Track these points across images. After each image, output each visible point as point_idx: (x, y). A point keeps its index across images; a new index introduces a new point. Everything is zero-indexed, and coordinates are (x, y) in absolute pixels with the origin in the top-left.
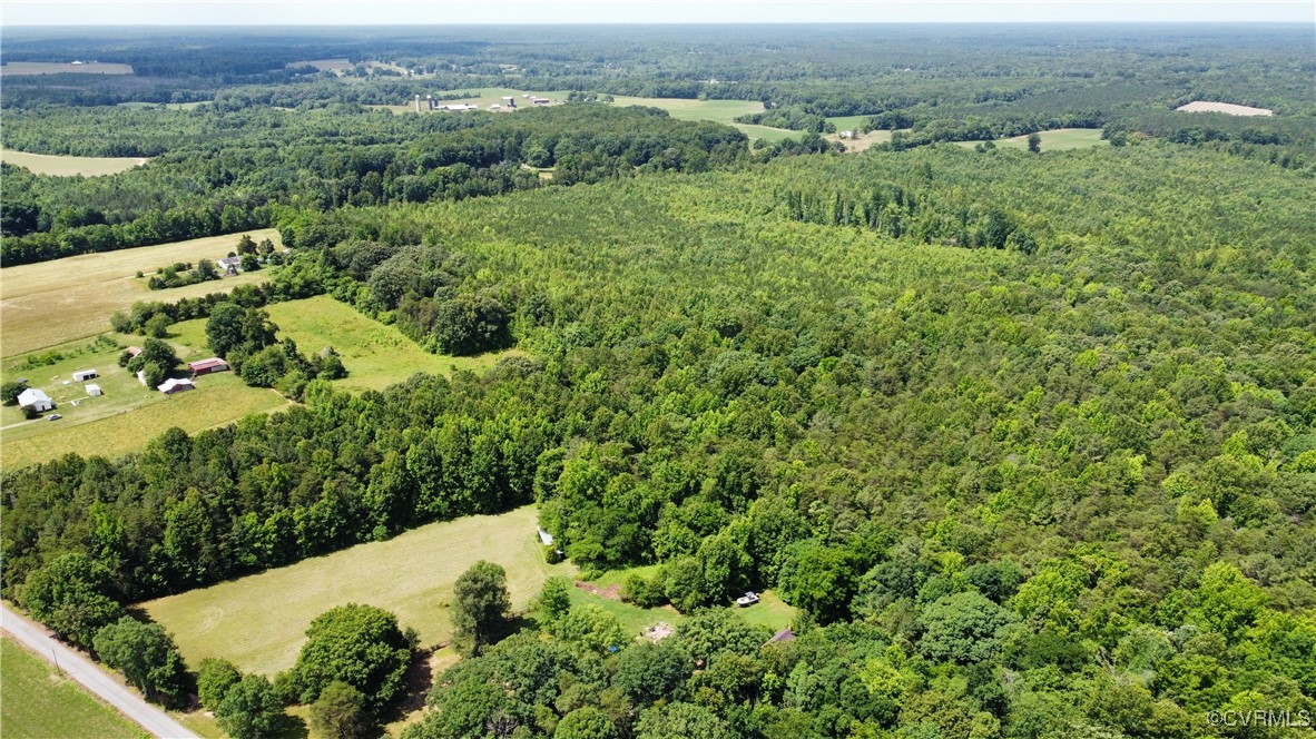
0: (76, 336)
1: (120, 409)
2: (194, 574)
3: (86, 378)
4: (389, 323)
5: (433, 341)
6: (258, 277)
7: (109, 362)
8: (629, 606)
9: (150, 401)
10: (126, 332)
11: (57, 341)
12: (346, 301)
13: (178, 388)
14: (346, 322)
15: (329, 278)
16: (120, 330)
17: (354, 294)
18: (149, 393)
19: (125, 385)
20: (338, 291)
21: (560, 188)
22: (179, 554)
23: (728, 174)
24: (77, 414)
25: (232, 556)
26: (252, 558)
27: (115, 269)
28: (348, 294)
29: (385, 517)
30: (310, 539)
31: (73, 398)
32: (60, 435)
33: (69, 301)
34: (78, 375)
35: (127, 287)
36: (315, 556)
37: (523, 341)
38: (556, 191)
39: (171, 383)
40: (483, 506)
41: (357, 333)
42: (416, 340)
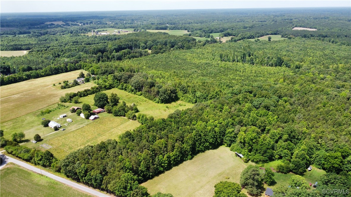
0: (50, 104)
1: (81, 126)
2: (149, 175)
3: (64, 117)
4: (140, 95)
5: (158, 100)
6: (91, 84)
7: (67, 112)
8: (280, 173)
9: (89, 123)
10: (65, 102)
11: (45, 106)
12: (123, 89)
13: (95, 118)
14: (127, 96)
15: (116, 83)
16: (62, 102)
17: (126, 87)
18: (87, 120)
19: (77, 118)
20: (120, 86)
21: (156, 55)
22: (146, 170)
23: (196, 50)
24: (69, 128)
25: (157, 169)
26: (162, 169)
27: (45, 84)
28: (124, 87)
29: (190, 153)
30: (174, 161)
31: (64, 123)
32: (69, 135)
33: (39, 93)
34: (61, 116)
35: (53, 89)
36: (175, 166)
37: (181, 98)
38: (154, 56)
39: (92, 117)
40: (212, 147)
41: (132, 98)
42: (151, 100)
